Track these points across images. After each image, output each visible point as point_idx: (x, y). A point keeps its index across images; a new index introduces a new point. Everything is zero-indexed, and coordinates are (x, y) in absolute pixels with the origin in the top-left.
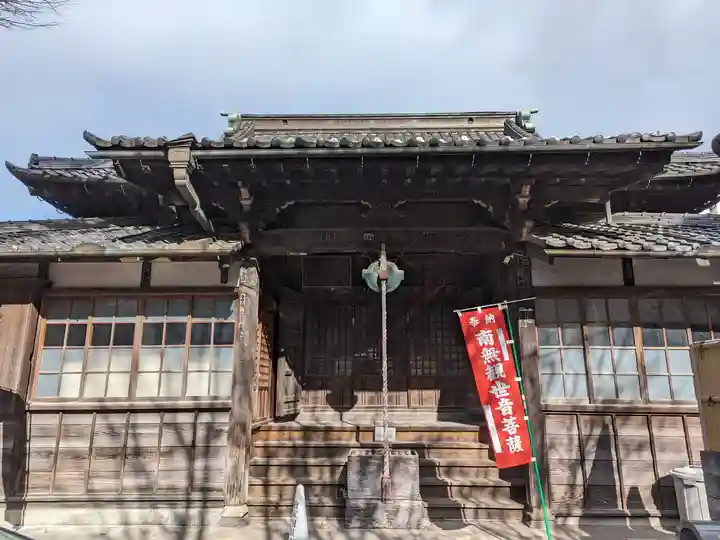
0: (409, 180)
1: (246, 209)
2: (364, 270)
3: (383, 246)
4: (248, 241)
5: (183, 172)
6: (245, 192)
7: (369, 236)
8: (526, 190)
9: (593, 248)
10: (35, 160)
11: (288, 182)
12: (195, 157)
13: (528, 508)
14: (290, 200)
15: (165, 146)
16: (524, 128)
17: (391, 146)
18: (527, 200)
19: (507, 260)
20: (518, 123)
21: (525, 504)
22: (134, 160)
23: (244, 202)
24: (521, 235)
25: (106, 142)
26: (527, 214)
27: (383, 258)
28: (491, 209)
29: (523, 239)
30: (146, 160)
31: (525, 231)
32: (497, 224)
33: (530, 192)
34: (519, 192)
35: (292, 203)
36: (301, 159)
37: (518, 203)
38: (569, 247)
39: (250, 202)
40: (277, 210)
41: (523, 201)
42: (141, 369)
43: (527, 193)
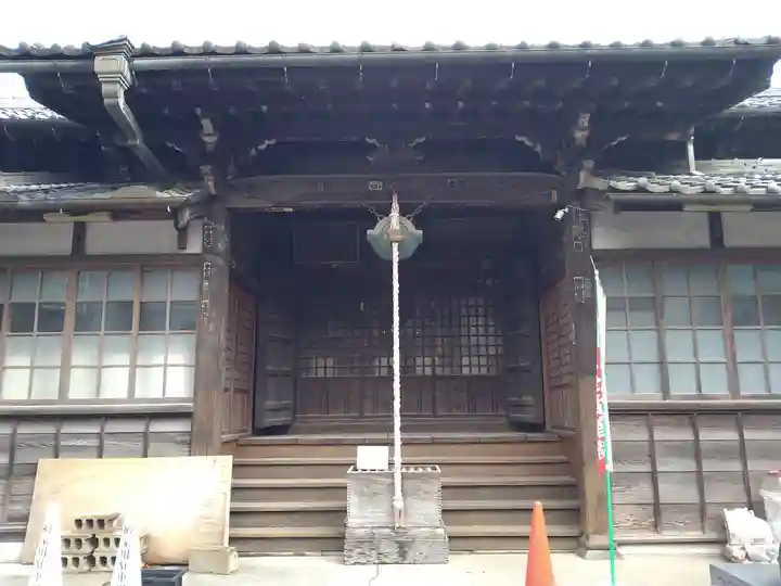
0: (428, 105)
1: (210, 148)
2: (369, 232)
3: (395, 197)
4: (213, 191)
5: (115, 88)
6: (207, 124)
7: (376, 185)
8: (585, 120)
11: (265, 108)
12: (131, 68)
14: (270, 137)
15: (90, 53)
18: (586, 133)
19: (559, 215)
21: (579, 529)
22: (50, 75)
23: (207, 139)
24: (578, 182)
25: (9, 50)
26: (584, 152)
27: (395, 214)
28: (538, 149)
29: (579, 187)
30: (67, 74)
31: (582, 175)
32: (548, 167)
33: (590, 121)
34: (575, 122)
35: (273, 142)
36: (276, 70)
37: (573, 139)
38: (641, 189)
39: (215, 138)
40: (253, 152)
41: (580, 135)
42: (74, 362)
43: (586, 124)
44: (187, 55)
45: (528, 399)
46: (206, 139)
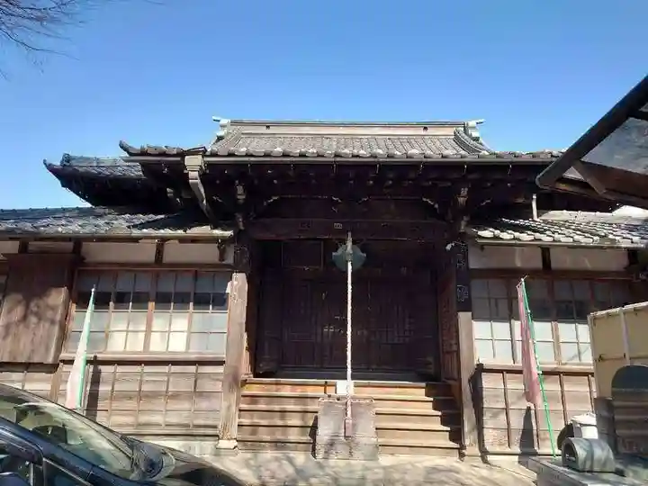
0: (371, 182)
1: (241, 202)
2: (334, 254)
3: (350, 234)
4: (242, 228)
5: (196, 174)
6: (240, 190)
7: (338, 226)
8: (464, 191)
9: (514, 239)
10: (67, 159)
12: (205, 162)
13: (462, 447)
14: (275, 196)
15: (182, 154)
16: (470, 136)
17: (358, 156)
18: (465, 199)
19: (449, 247)
20: (465, 131)
21: (461, 444)
22: (157, 164)
24: (460, 228)
25: (136, 150)
26: (464, 210)
27: (349, 244)
28: (436, 206)
29: (461, 231)
31: (463, 223)
32: (442, 217)
33: (468, 192)
34: (459, 193)
35: (277, 198)
36: (287, 165)
37: (457, 202)
38: (496, 237)
39: (244, 197)
40: (265, 203)
41: (461, 200)
42: (154, 329)
43: (466, 193)
44: (237, 156)
45: (430, 359)
46: (239, 197)
